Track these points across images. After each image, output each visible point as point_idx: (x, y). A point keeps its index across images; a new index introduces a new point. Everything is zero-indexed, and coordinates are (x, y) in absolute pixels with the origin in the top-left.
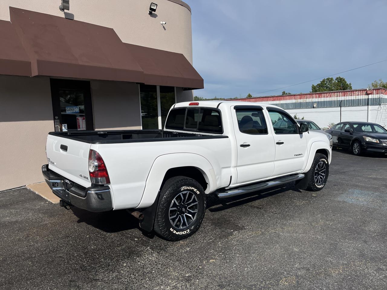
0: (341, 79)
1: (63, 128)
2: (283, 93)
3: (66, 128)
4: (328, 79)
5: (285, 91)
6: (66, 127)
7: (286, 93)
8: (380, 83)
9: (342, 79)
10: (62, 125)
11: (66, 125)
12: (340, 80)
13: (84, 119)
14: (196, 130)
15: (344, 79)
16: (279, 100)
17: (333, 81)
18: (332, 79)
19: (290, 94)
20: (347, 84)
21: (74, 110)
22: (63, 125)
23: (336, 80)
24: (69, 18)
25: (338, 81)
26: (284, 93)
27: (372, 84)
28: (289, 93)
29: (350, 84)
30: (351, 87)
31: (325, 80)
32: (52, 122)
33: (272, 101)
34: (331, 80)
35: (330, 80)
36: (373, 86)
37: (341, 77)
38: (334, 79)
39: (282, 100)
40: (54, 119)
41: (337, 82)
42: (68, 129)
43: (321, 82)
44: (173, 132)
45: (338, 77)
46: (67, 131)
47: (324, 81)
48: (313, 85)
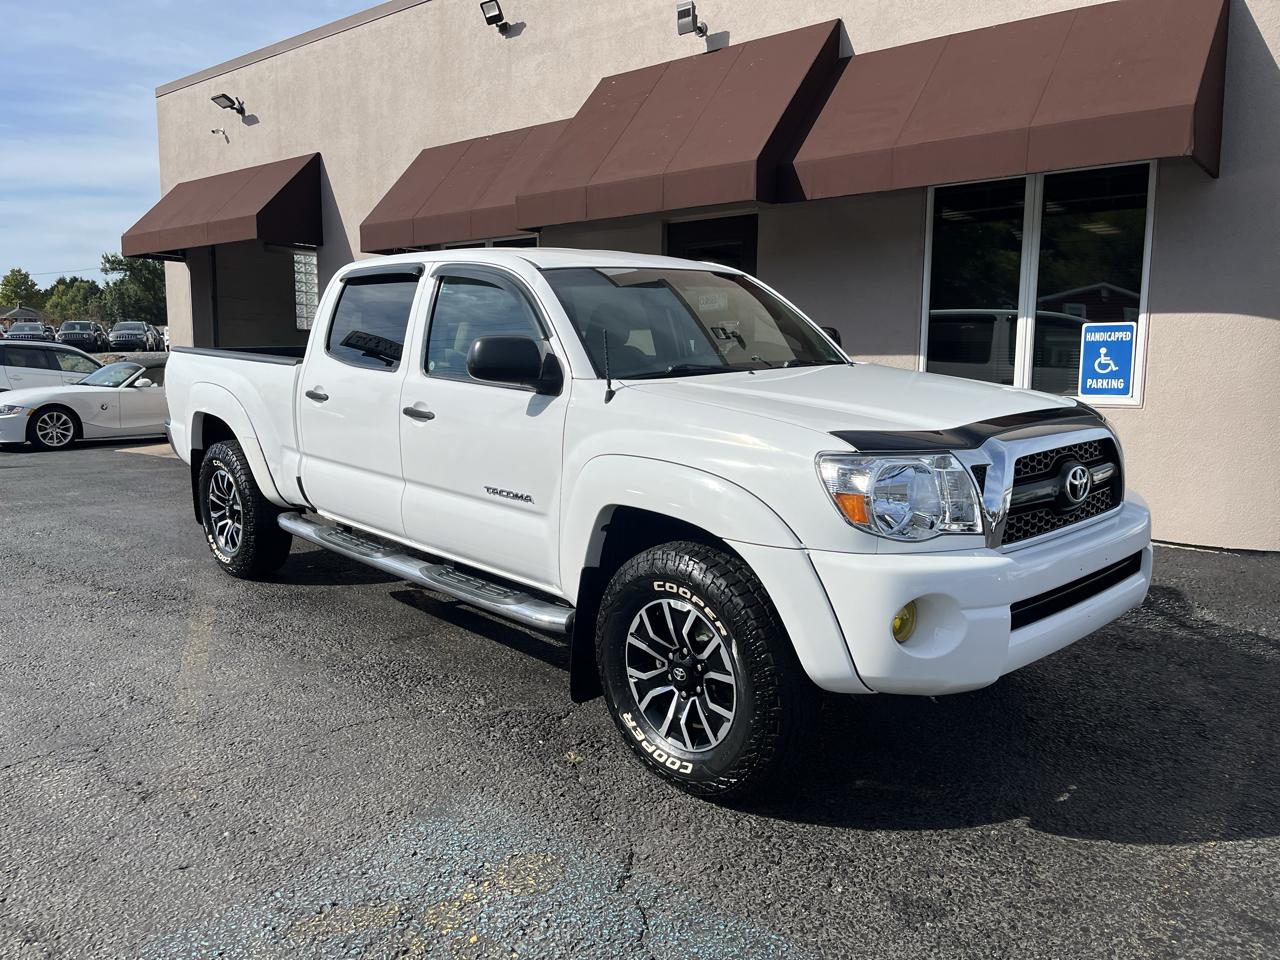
24: (718, 45)
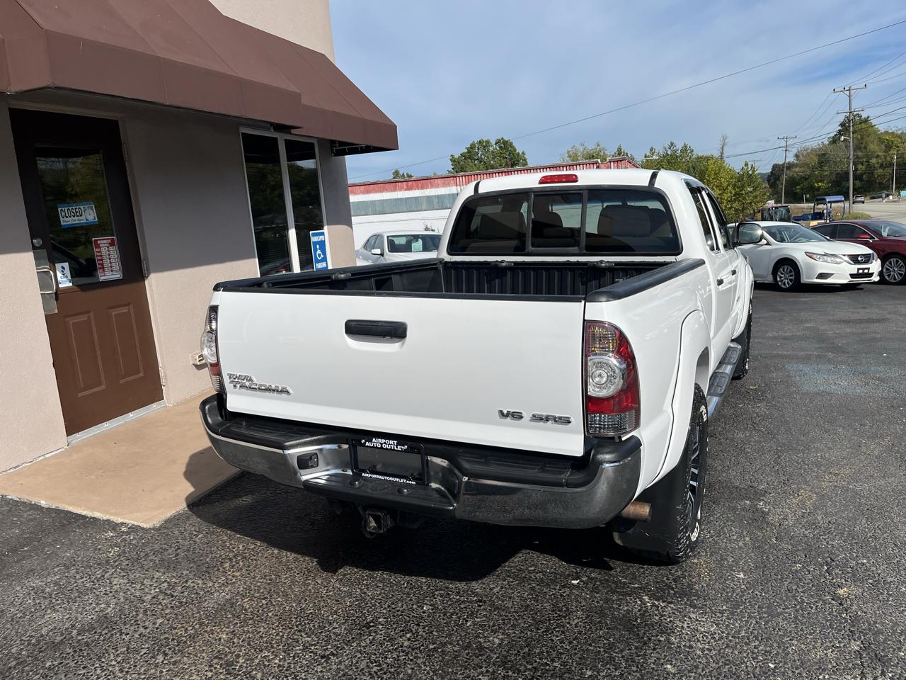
0: (505, 143)
1: (59, 275)
2: (394, 174)
3: (66, 277)
4: (480, 142)
5: (400, 170)
6: (67, 271)
7: (401, 173)
8: (581, 150)
9: (507, 142)
10: (55, 265)
11: (66, 265)
12: (504, 145)
13: (112, 244)
14: (577, 252)
15: (511, 143)
16: (422, 188)
17: (491, 148)
18: (488, 142)
19: (411, 176)
20: (518, 153)
21: (81, 216)
22: (58, 266)
23: (496, 144)
25: (500, 147)
26: (396, 173)
27: (568, 152)
28: (407, 174)
29: (523, 153)
30: (525, 160)
31: (474, 144)
32: (30, 256)
33: (406, 190)
34: (486, 146)
35: (484, 145)
36: (570, 157)
37: (506, 139)
38: (493, 142)
39: (427, 188)
40: (34, 248)
41: (498, 148)
42: (76, 279)
43: (467, 149)
44: (497, 261)
45: (500, 138)
46: (71, 284)
47: (472, 146)
48: (452, 156)
